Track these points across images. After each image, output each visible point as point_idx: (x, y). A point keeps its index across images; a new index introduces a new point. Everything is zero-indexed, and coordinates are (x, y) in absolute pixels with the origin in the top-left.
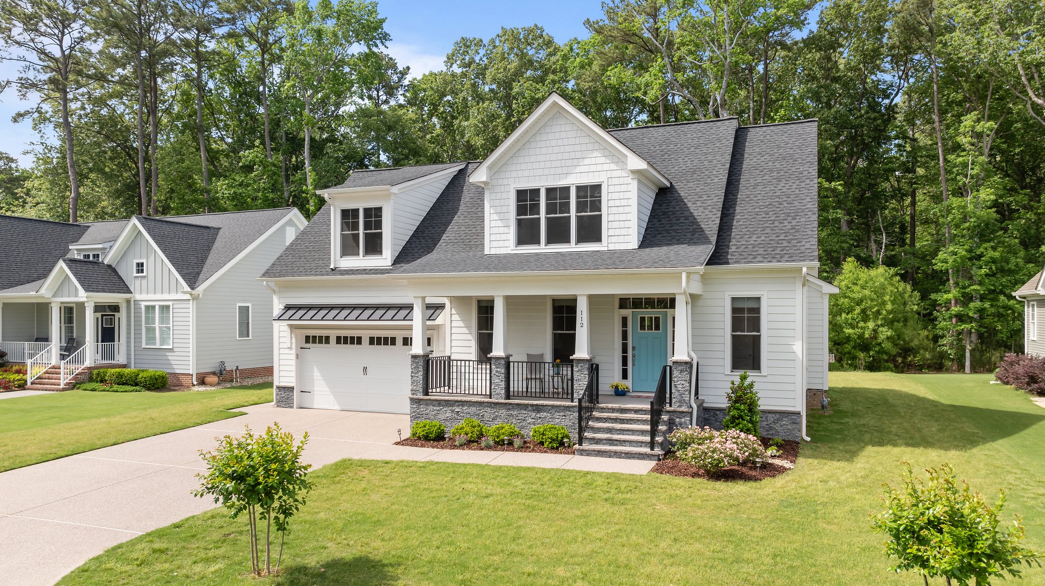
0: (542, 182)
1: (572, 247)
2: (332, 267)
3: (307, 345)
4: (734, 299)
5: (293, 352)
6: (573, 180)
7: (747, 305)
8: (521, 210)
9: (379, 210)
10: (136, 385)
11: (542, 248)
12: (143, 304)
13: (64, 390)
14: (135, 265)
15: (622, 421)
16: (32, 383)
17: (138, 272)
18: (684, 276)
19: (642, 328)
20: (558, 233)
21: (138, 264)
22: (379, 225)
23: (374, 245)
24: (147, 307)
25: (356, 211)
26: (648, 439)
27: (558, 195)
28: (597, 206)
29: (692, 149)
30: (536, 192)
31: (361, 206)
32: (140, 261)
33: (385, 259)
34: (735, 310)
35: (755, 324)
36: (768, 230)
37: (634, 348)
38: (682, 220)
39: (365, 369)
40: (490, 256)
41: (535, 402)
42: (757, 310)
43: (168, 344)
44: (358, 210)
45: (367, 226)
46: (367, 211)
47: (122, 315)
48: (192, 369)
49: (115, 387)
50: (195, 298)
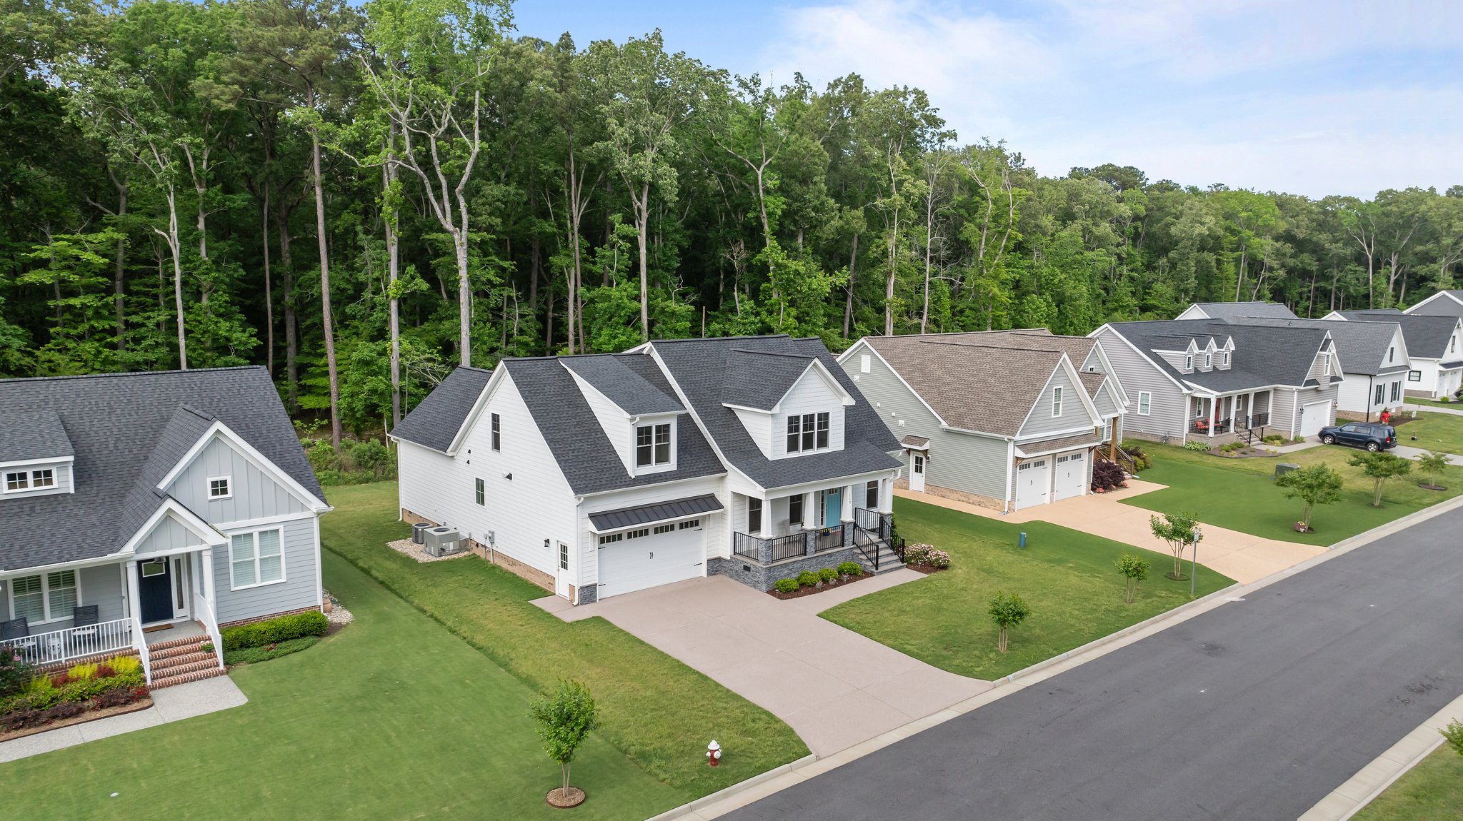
0: (801, 412)
1: (815, 451)
2: (632, 476)
3: (603, 545)
5: (596, 553)
6: (816, 411)
8: (791, 430)
9: (667, 427)
11: (801, 453)
12: (230, 535)
13: (227, 671)
14: (210, 486)
16: (153, 679)
17: (215, 493)
20: (808, 442)
21: (213, 484)
22: (667, 438)
23: (663, 455)
25: (649, 429)
27: (809, 419)
28: (826, 425)
30: (798, 417)
31: (654, 424)
32: (217, 478)
33: (671, 465)
37: (827, 506)
39: (652, 554)
41: (828, 552)
43: (279, 577)
44: (651, 427)
45: (658, 439)
46: (658, 428)
48: (320, 601)
50: (319, 514)
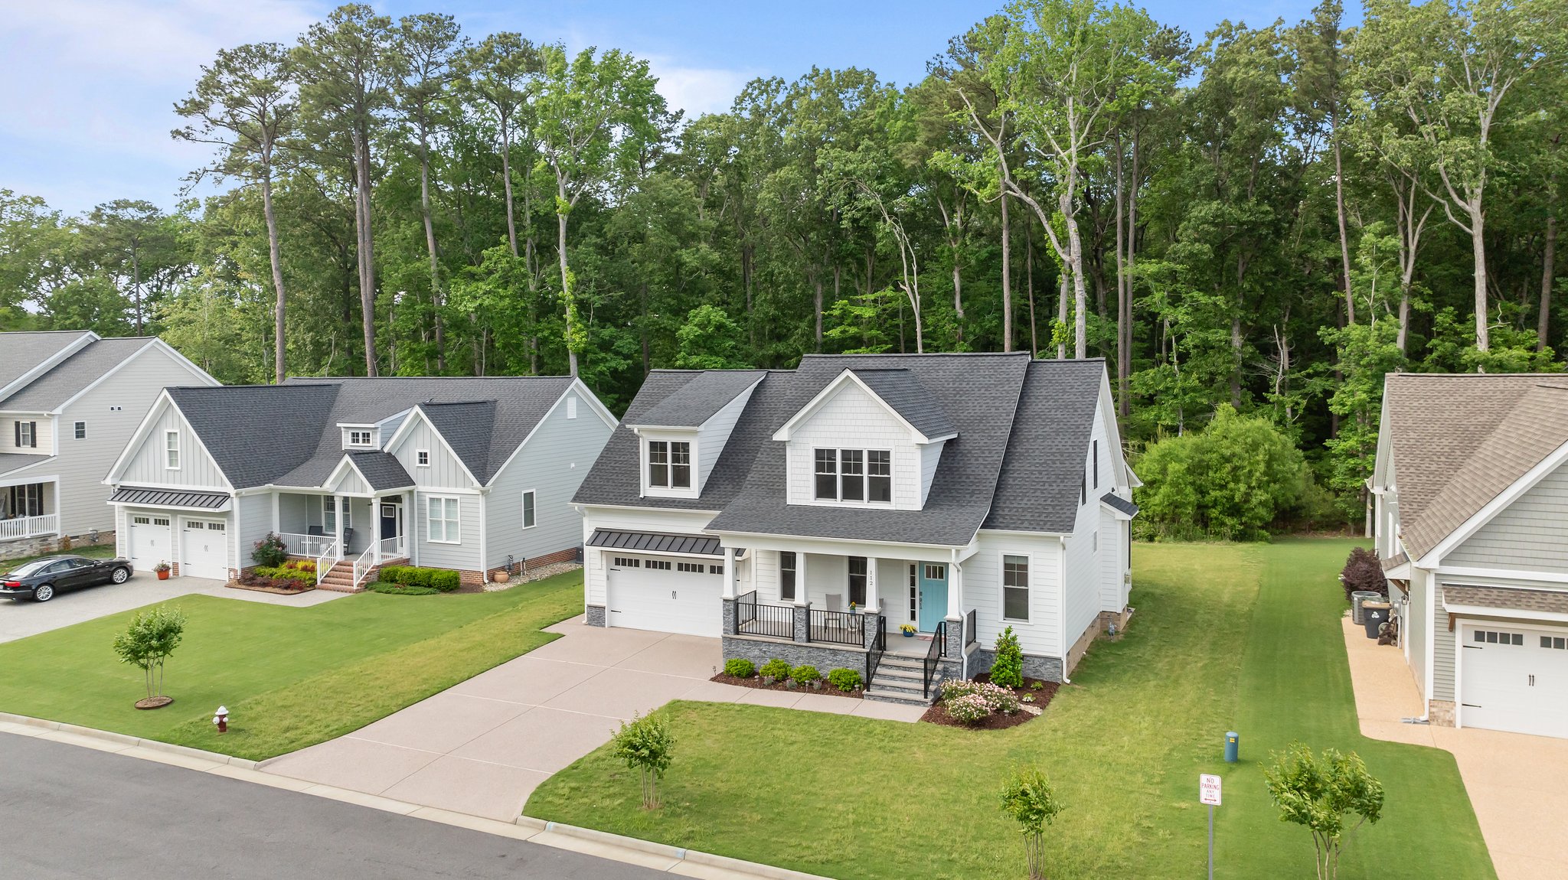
0: (839, 444)
1: (865, 504)
2: (641, 496)
3: (617, 567)
4: (1005, 557)
5: (604, 573)
6: (866, 444)
7: (1015, 562)
8: (819, 467)
9: (686, 446)
10: (430, 586)
11: (838, 503)
12: (428, 496)
13: (357, 591)
14: (417, 455)
15: (906, 669)
16: (322, 582)
17: (421, 462)
18: (953, 551)
19: (928, 576)
20: (852, 490)
21: (421, 454)
22: (686, 459)
23: (682, 478)
24: (432, 500)
25: (663, 445)
26: (922, 687)
27: (852, 458)
28: (886, 469)
29: (983, 391)
30: (833, 452)
31: (669, 440)
32: (423, 451)
33: (693, 492)
34: (1007, 566)
35: (1023, 579)
36: (1038, 493)
37: (921, 594)
38: (964, 479)
39: (674, 593)
40: (793, 507)
41: (832, 647)
42: (1025, 567)
43: (457, 539)
44: (666, 443)
45: (675, 459)
46: (675, 445)
47: (405, 505)
48: (483, 568)
49: (409, 589)
50: (483, 493)
